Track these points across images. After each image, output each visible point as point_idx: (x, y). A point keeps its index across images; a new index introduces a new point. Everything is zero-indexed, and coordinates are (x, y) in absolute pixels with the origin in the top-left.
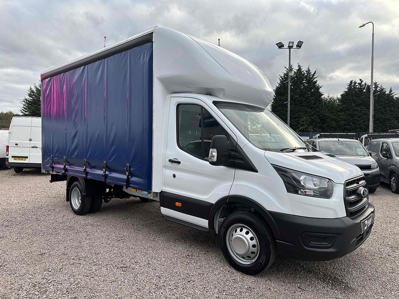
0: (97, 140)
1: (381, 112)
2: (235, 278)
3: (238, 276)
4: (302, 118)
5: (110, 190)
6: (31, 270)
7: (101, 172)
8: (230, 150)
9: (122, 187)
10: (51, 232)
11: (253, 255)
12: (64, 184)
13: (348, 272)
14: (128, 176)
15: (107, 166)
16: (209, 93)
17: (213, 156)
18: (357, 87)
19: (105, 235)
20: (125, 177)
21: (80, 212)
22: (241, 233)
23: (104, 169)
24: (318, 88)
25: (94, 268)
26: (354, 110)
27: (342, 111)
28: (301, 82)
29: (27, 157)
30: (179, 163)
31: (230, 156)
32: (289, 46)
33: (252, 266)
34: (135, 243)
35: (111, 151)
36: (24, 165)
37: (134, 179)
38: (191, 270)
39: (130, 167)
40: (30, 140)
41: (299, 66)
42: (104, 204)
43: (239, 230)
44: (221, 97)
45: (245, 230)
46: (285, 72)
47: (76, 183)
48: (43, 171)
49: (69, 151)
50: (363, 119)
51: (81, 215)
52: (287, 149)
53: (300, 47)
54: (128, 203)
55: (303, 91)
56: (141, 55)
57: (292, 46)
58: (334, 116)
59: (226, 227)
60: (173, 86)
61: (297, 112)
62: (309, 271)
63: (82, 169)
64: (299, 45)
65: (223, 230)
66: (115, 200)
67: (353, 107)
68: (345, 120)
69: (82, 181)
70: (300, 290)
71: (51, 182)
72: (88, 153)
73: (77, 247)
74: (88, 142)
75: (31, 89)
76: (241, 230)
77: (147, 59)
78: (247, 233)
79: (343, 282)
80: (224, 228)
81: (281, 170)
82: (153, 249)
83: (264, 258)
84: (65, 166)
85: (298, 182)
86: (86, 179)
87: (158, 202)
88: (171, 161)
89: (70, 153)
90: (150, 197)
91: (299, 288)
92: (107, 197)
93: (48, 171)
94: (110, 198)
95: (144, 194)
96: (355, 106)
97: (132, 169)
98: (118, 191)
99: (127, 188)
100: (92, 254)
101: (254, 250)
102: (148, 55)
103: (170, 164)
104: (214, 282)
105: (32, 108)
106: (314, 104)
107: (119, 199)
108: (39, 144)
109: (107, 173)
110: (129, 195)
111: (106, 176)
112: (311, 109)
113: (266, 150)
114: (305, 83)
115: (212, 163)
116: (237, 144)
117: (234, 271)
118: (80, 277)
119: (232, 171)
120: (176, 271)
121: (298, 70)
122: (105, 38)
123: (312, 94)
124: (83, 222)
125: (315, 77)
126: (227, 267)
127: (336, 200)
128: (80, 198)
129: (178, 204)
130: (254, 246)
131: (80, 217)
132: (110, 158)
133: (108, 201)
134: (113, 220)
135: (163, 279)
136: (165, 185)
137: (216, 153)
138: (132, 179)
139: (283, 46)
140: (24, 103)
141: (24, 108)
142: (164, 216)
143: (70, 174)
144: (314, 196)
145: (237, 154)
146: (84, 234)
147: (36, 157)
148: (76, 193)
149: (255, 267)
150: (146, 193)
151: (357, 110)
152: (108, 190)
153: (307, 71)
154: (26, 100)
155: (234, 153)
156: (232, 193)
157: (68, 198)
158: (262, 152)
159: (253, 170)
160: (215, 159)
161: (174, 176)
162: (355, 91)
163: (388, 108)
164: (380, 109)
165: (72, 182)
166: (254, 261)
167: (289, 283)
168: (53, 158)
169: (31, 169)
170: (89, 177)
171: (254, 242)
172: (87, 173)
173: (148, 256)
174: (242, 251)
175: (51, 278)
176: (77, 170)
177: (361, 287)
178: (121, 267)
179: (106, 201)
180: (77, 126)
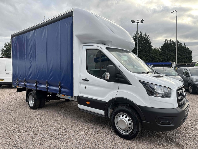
0: (42, 69)
1: (180, 55)
2: (120, 142)
3: (122, 140)
4: (142, 58)
5: (49, 96)
6: (8, 142)
7: (45, 86)
8: (116, 73)
9: (56, 94)
10: (18, 119)
11: (129, 129)
12: (24, 93)
13: (178, 136)
14: (60, 88)
15: (48, 83)
16: (103, 43)
17: (108, 77)
18: (169, 42)
19: (48, 120)
20: (58, 89)
21: (33, 108)
22: (123, 117)
23: (47, 85)
24: (150, 43)
25: (43, 139)
26: (167, 54)
27: (162, 54)
28: (142, 40)
29: (4, 79)
30: (88, 80)
31: (116, 77)
32: (137, 22)
33: (129, 135)
34: (64, 124)
35: (51, 75)
36: (2, 83)
37: (63, 90)
38: (96, 138)
39: (61, 83)
40: (6, 70)
41: (141, 32)
42: (46, 103)
43: (121, 116)
44: (110, 45)
45: (125, 116)
46: (134, 35)
47: (31, 92)
48: (13, 86)
49: (27, 75)
50: (172, 58)
51: (34, 109)
52: (145, 72)
53: (142, 22)
54: (59, 102)
55: (143, 44)
56: (66, 24)
57: (139, 22)
58: (158, 56)
59: (114, 114)
60: (84, 40)
61: (140, 55)
62: (158, 136)
63: (34, 85)
64: (142, 21)
65: (113, 116)
66: (52, 101)
67: (167, 52)
68: (163, 59)
69: (34, 91)
70: (155, 147)
71: (18, 92)
72: (37, 76)
73: (33, 128)
74: (38, 70)
75: (5, 44)
76: (123, 116)
77: (70, 25)
78: (126, 117)
79: (176, 142)
80: (113, 115)
81: (144, 84)
82: (75, 127)
83: (135, 130)
84: (25, 83)
85: (153, 89)
86: (36, 90)
87: (77, 101)
88: (83, 80)
89: (27, 77)
90: (72, 99)
91: (154, 146)
92: (48, 99)
93: (15, 86)
94: (50, 100)
95: (69, 98)
96: (168, 52)
97: (62, 84)
98: (54, 96)
99: (59, 95)
100: (41, 131)
101: (130, 126)
102: (70, 23)
103: (83, 81)
104: (110, 144)
105: (6, 53)
106: (148, 51)
107: (54, 100)
108: (11, 72)
109: (48, 87)
110: (59, 98)
111: (48, 88)
112: (147, 53)
113: (135, 73)
114: (144, 40)
115: (107, 80)
116: (120, 70)
117: (119, 138)
118: (35, 144)
119: (117, 85)
120: (88, 139)
121: (140, 34)
122: (44, 17)
123: (147, 46)
124: (35, 113)
125: (148, 38)
126: (115, 136)
127: (173, 99)
128: (33, 100)
129: (88, 103)
130: (130, 124)
131: (34, 110)
132: (50, 79)
133: (48, 102)
134: (52, 112)
135: (82, 144)
136: (80, 92)
137: (109, 75)
138: (62, 90)
139: (134, 22)
140: (2, 51)
141: (2, 54)
142: (80, 109)
143: (28, 88)
144: (161, 97)
145: (120, 75)
146: (37, 120)
147: (9, 79)
148: (31, 97)
149: (131, 135)
150: (70, 97)
151: (169, 54)
152: (48, 96)
153: (145, 35)
154: (3, 49)
155: (118, 75)
156: (118, 96)
157: (27, 101)
158: (133, 74)
159: (129, 84)
160: (108, 78)
161: (85, 88)
162: (168, 44)
163: (183, 53)
164: (180, 53)
165: (29, 92)
166: (130, 132)
167: (149, 143)
168: (18, 79)
169: (6, 85)
170: (38, 89)
171: (130, 122)
172: (37, 87)
173: (72, 131)
174: (123, 127)
175: (19, 146)
176: (32, 85)
177: (186, 144)
178: (58, 138)
179: (47, 102)
180: (31, 62)
